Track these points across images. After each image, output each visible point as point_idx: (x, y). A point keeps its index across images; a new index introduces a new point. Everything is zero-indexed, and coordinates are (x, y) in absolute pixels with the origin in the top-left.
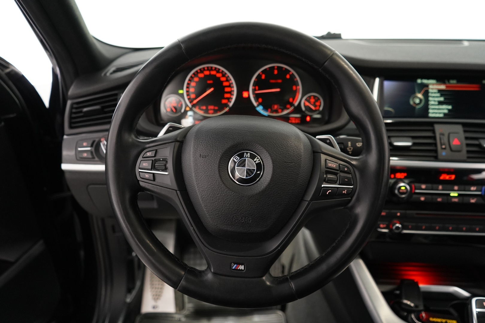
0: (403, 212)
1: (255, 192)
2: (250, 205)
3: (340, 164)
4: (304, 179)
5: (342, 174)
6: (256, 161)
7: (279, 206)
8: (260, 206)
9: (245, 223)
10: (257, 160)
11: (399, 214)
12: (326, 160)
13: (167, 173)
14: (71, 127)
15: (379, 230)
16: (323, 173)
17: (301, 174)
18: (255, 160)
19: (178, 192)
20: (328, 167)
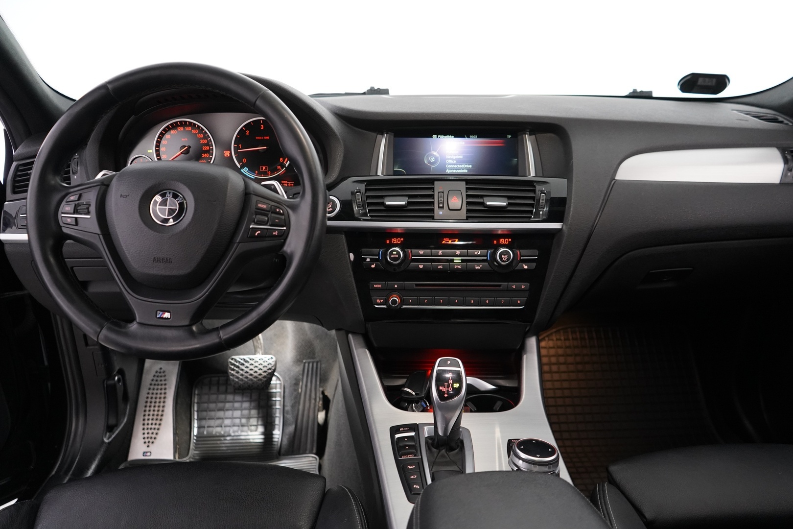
0: (401, 283)
2: (171, 245)
3: (271, 205)
5: (273, 215)
10: (180, 199)
11: (396, 286)
12: (258, 201)
13: (89, 217)
14: (14, 192)
16: (253, 214)
18: (177, 199)
19: (101, 236)
20: (258, 208)
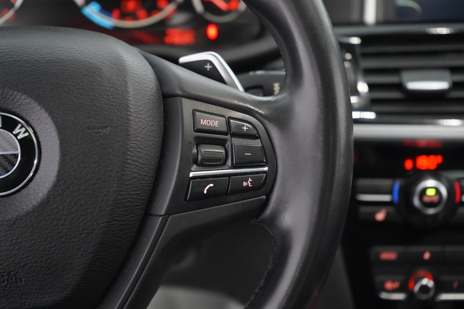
0: (437, 249)
1: (23, 209)
2: (16, 243)
3: (230, 118)
4: (142, 164)
5: (237, 141)
6: (18, 134)
7: (86, 237)
8: (41, 242)
9: (11, 287)
10: (21, 132)
11: (427, 256)
12: (194, 111)
15: (384, 296)
16: (190, 143)
17: (131, 151)
18: (15, 132)
20: (199, 127)
